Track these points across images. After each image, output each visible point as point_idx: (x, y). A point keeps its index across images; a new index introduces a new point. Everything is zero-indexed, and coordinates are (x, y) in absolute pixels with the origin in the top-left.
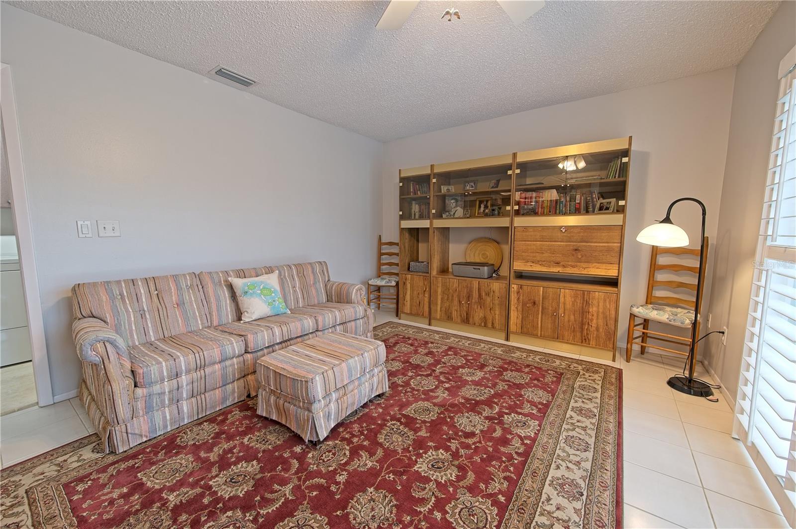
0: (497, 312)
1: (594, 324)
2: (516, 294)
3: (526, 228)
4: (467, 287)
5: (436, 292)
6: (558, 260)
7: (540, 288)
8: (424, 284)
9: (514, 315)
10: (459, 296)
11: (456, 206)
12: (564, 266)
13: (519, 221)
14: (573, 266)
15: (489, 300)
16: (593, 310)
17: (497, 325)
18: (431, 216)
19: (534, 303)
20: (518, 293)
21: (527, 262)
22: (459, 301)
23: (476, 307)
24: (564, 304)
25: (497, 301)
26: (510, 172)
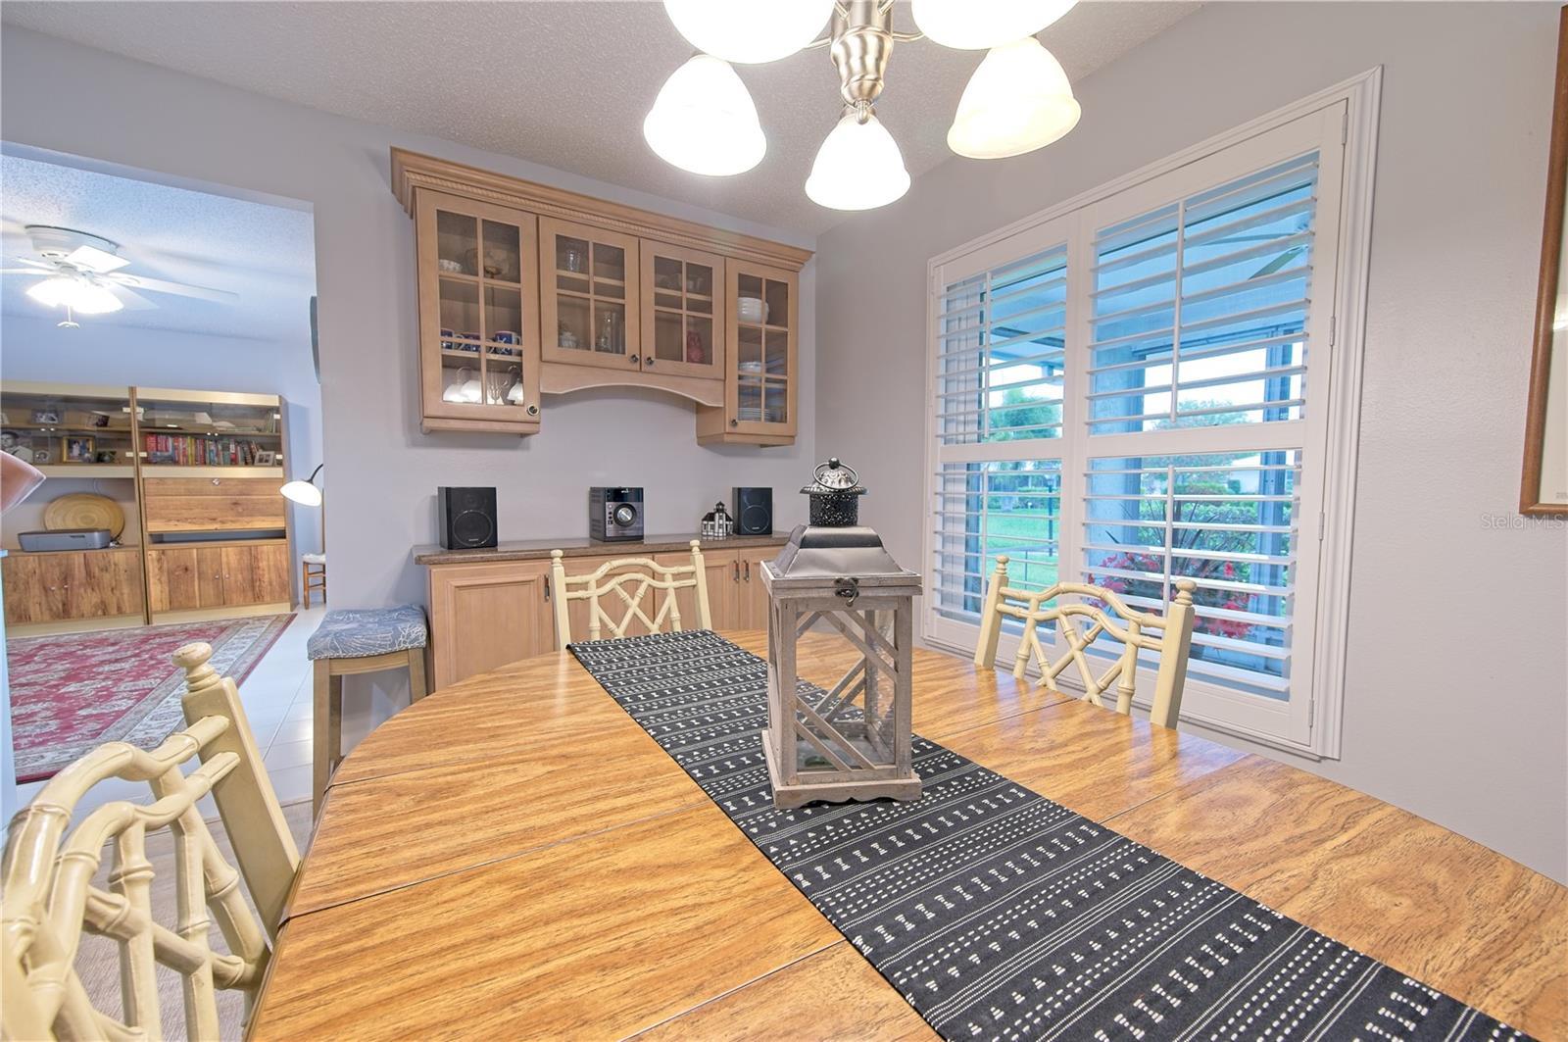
0: (126, 591)
1: (266, 579)
2: (156, 563)
3: (161, 480)
4: (60, 565)
6: (214, 515)
7: (193, 551)
9: (155, 589)
10: (42, 581)
12: (222, 522)
13: (148, 472)
14: (234, 521)
15: (107, 577)
16: (263, 564)
17: (127, 607)
19: (186, 569)
20: (159, 560)
21: (170, 520)
22: (44, 588)
23: (82, 590)
24: (228, 563)
25: (123, 577)
26: (126, 410)
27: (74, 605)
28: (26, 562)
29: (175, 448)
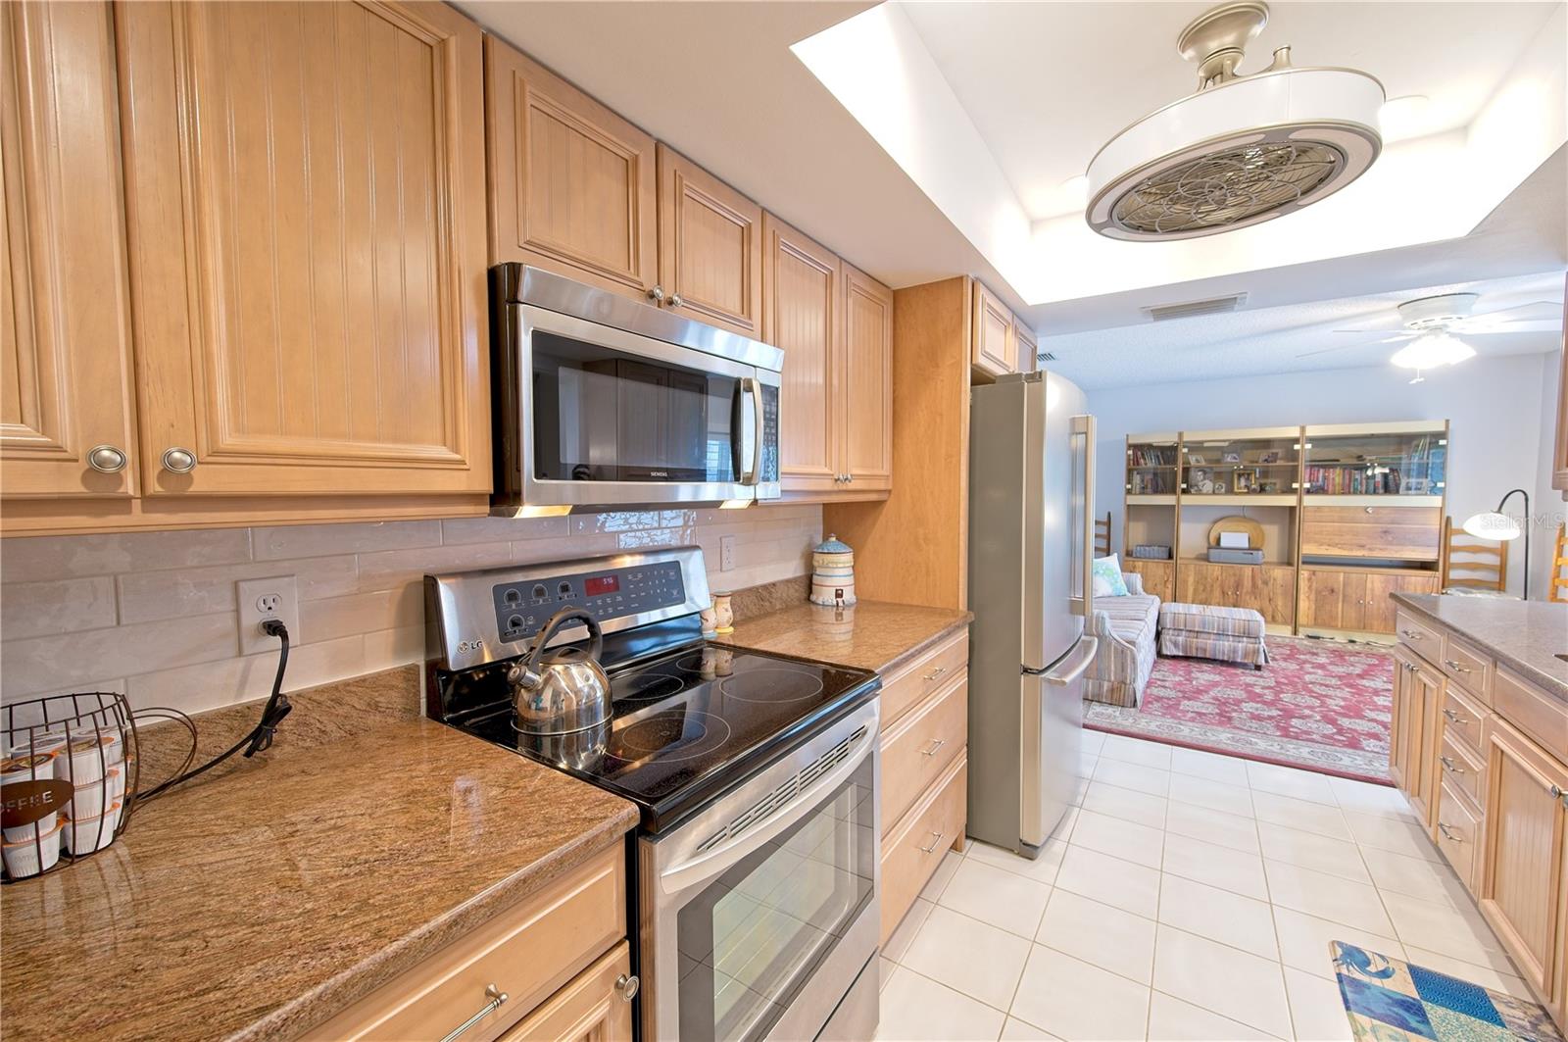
0: (1280, 603)
2: (1306, 582)
3: (1319, 508)
4: (1235, 575)
5: (1185, 582)
6: (1363, 542)
7: (1340, 575)
8: (1165, 572)
9: (1303, 605)
10: (1222, 587)
11: (1204, 479)
12: (1370, 549)
13: (1310, 501)
14: (1382, 550)
17: (1279, 618)
18: (1179, 491)
19: (1332, 591)
20: (1310, 579)
21: (1321, 545)
22: (1223, 593)
23: (1248, 597)
24: (1372, 590)
25: (1279, 591)
26: (1297, 447)
28: (1214, 570)
29: (1325, 478)
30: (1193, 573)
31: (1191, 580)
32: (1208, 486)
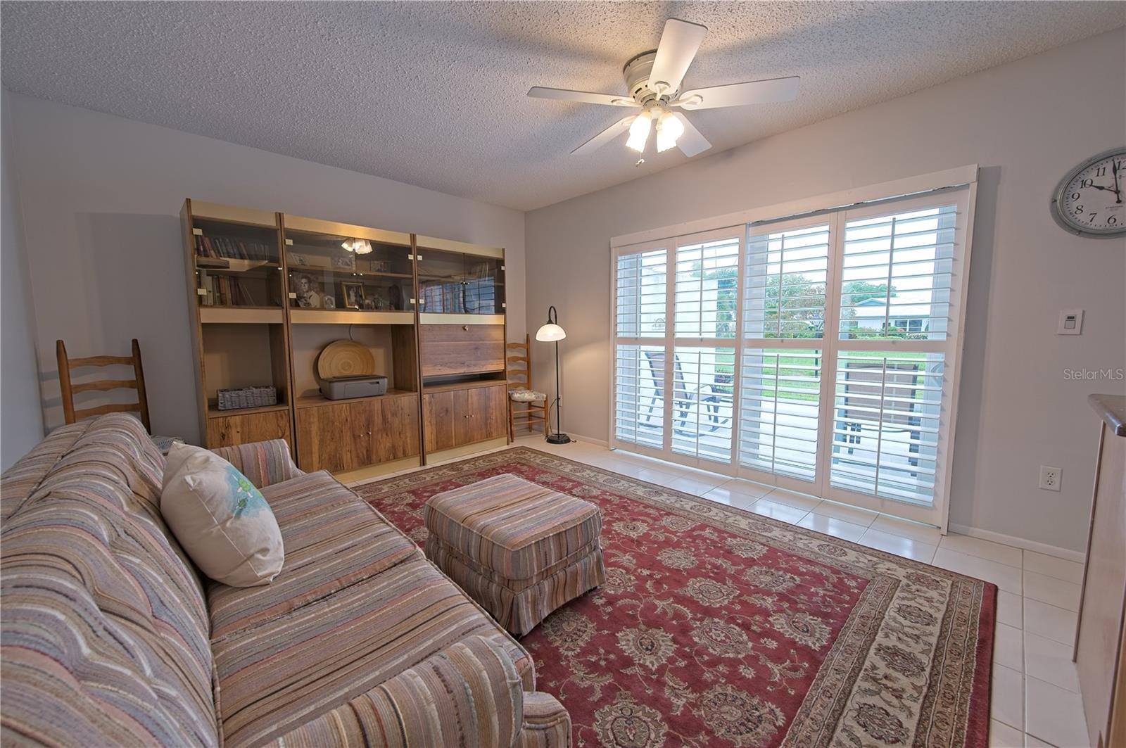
0: (409, 435)
1: (494, 417)
2: (428, 406)
3: (431, 327)
4: (364, 411)
5: (308, 433)
6: (464, 360)
7: (450, 394)
8: (278, 425)
9: (428, 431)
10: (352, 429)
11: (311, 289)
12: (469, 366)
13: (429, 318)
14: (475, 365)
15: (397, 421)
16: (492, 403)
17: (409, 451)
18: (286, 303)
19: (447, 411)
20: (430, 403)
21: (436, 365)
22: (354, 435)
23: (380, 436)
24: (472, 404)
25: (407, 421)
26: (411, 257)
27: (374, 451)
30: (316, 420)
31: (315, 428)
32: (315, 299)
